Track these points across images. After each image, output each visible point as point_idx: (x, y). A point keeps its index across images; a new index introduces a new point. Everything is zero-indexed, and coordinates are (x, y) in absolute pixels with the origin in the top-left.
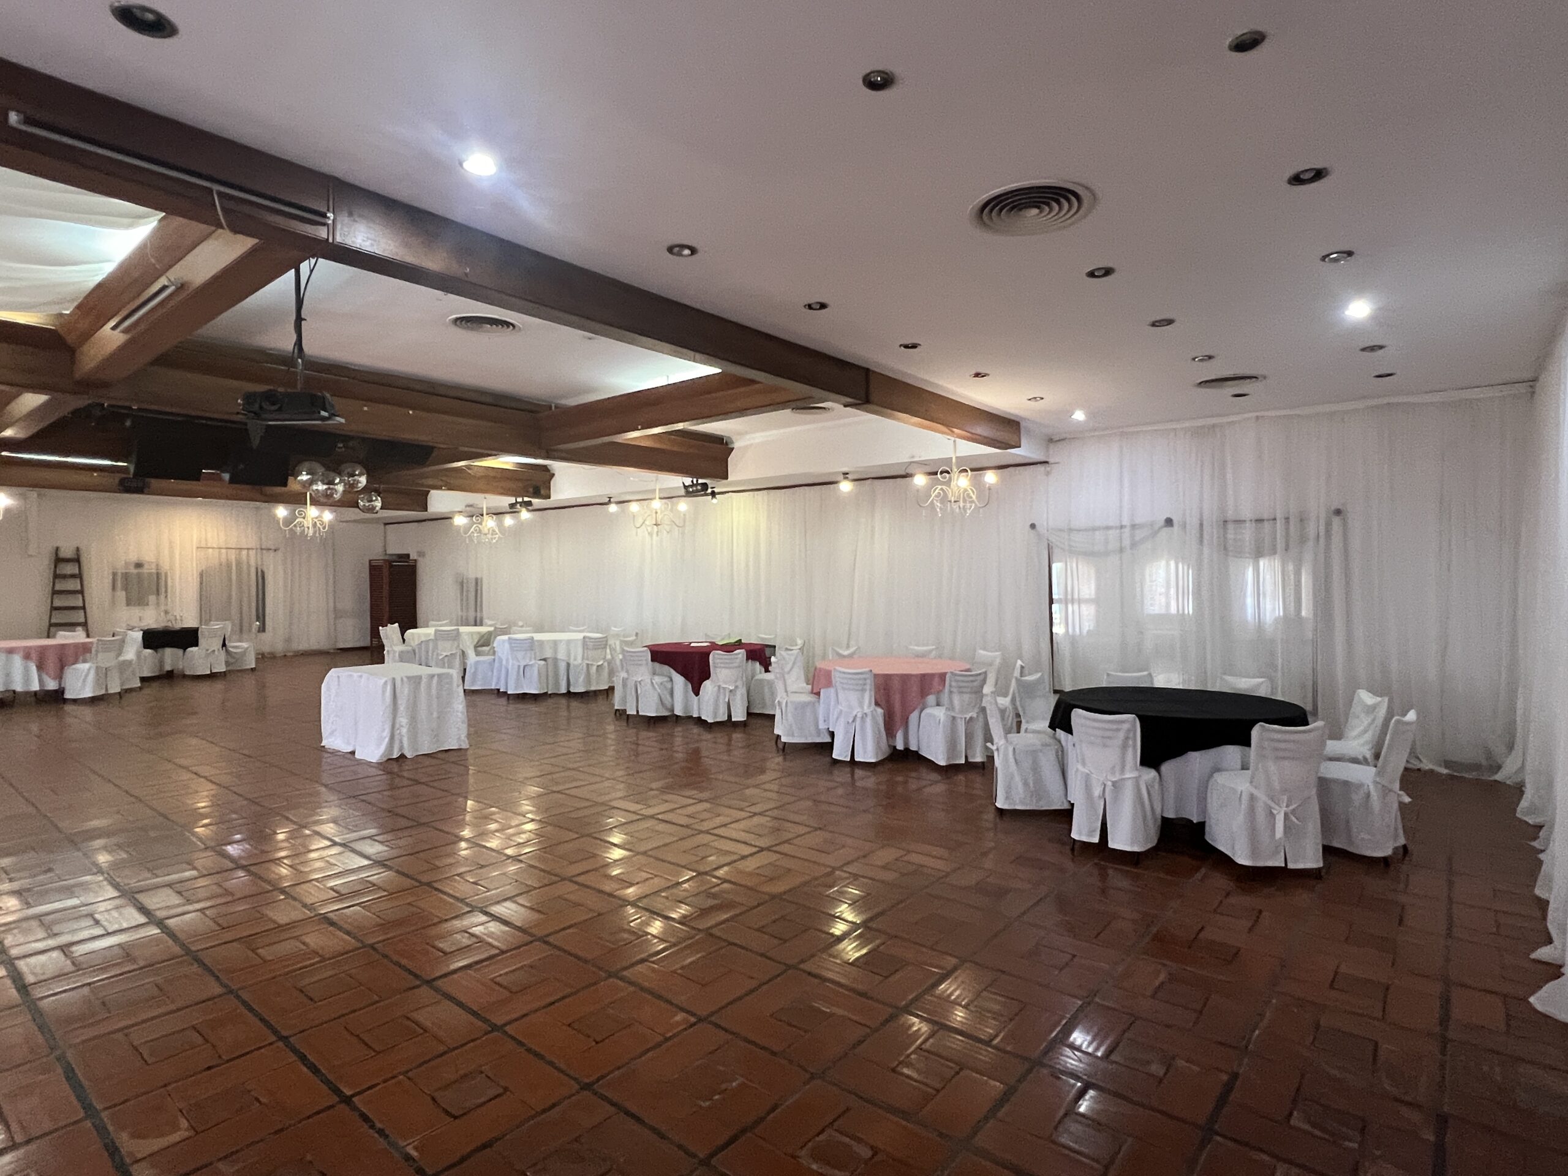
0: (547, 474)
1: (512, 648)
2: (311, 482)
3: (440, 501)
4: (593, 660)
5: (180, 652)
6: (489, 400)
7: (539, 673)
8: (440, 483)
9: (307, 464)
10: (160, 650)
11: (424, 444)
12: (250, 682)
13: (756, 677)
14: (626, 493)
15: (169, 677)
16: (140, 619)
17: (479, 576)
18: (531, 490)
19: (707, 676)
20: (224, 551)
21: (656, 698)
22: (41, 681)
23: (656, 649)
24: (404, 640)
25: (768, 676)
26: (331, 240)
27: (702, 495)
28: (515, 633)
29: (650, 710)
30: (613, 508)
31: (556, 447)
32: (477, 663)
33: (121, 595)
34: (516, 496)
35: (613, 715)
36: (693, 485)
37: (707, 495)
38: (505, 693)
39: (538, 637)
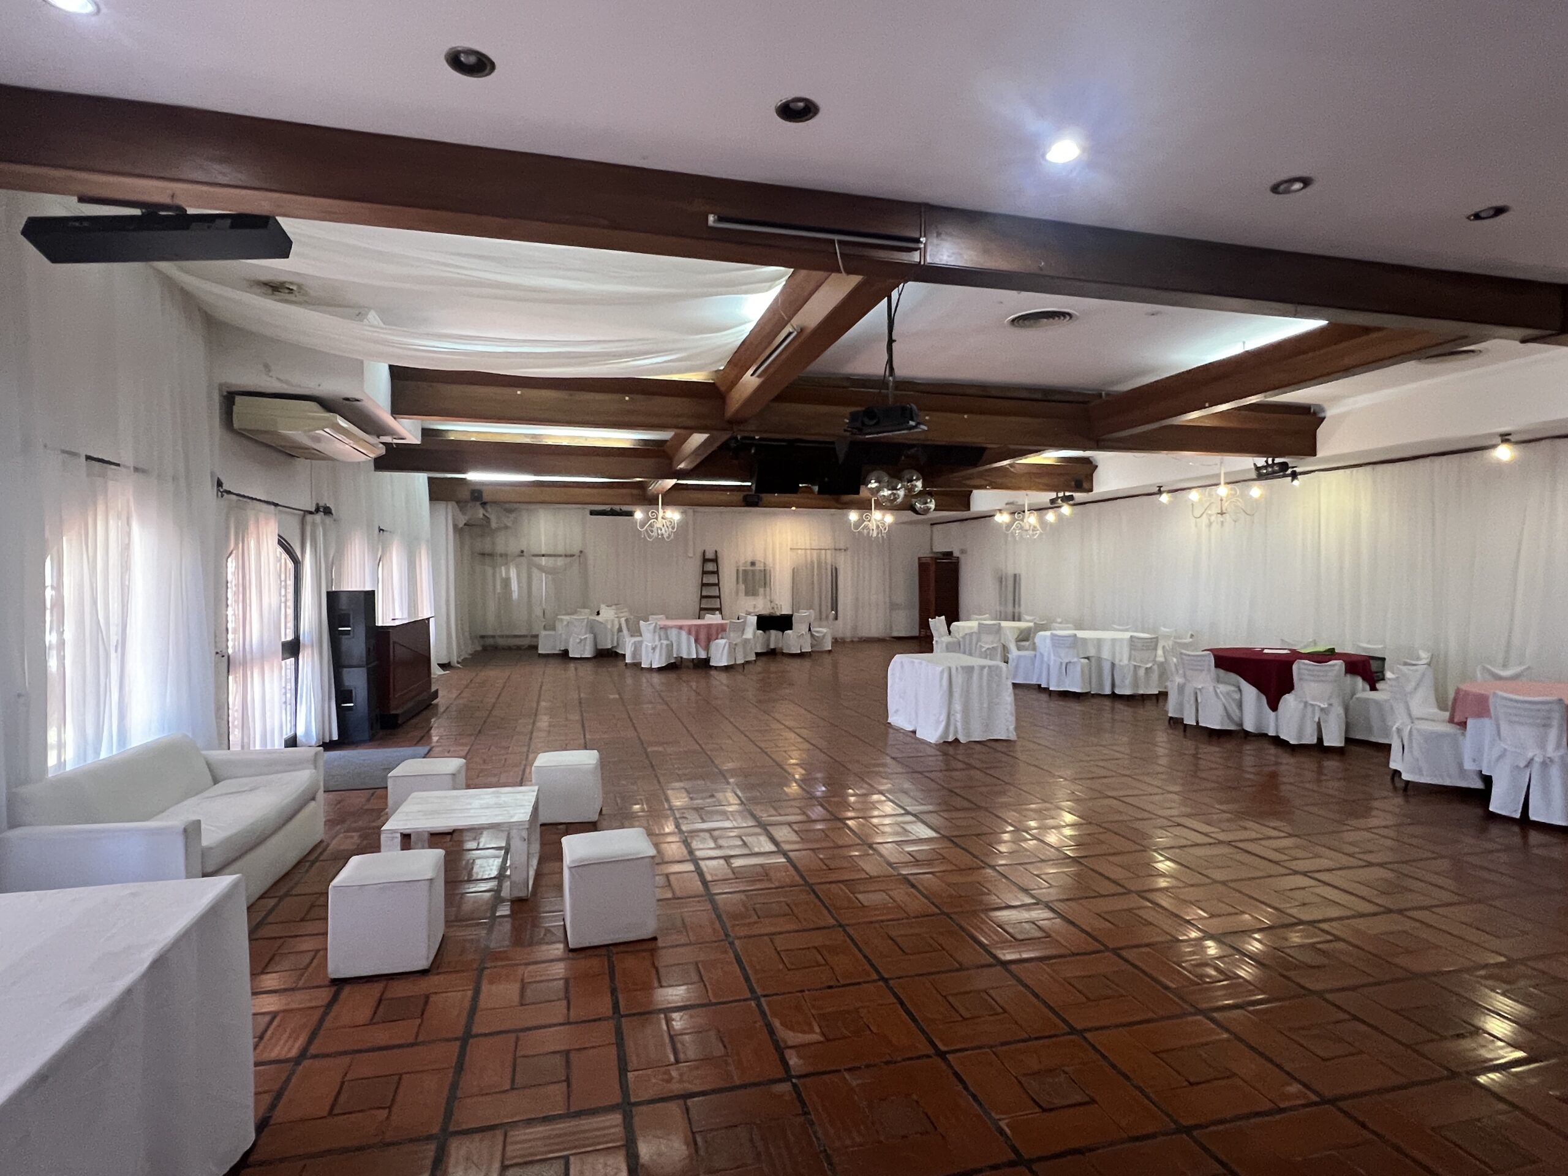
0: (1090, 466)
1: (1054, 645)
2: (878, 490)
3: (983, 500)
4: (1142, 661)
5: (781, 633)
6: (1039, 396)
7: (1082, 671)
8: (983, 482)
9: (875, 474)
10: (767, 632)
11: (979, 445)
12: (827, 660)
13: (1358, 695)
14: (1181, 481)
15: (771, 654)
16: (755, 607)
17: (1017, 572)
18: (1073, 483)
19: (1289, 687)
20: (808, 552)
21: (1220, 710)
22: (697, 653)
23: (1221, 654)
24: (950, 632)
25: (1373, 695)
26: (922, 263)
27: (1279, 477)
28: (1055, 629)
29: (1213, 720)
30: (1165, 498)
31: (1104, 437)
32: (1019, 657)
33: (742, 587)
34: (1057, 491)
35: (1167, 723)
36: (1267, 466)
37: (1285, 476)
38: (1046, 690)
39: (1081, 634)
